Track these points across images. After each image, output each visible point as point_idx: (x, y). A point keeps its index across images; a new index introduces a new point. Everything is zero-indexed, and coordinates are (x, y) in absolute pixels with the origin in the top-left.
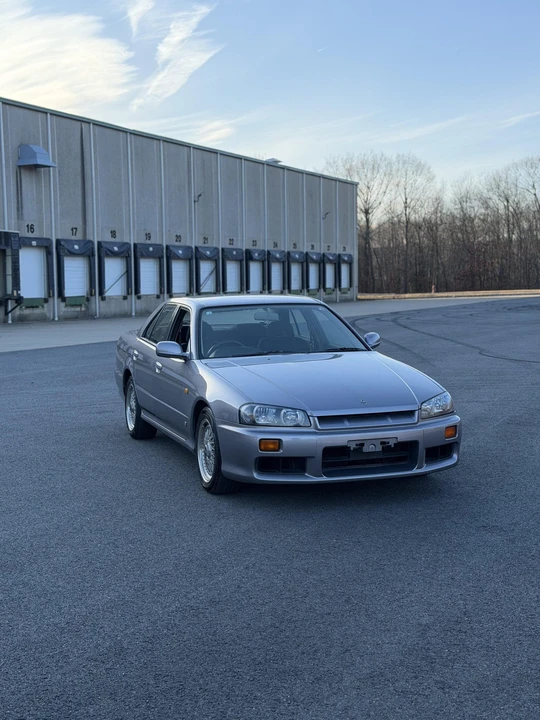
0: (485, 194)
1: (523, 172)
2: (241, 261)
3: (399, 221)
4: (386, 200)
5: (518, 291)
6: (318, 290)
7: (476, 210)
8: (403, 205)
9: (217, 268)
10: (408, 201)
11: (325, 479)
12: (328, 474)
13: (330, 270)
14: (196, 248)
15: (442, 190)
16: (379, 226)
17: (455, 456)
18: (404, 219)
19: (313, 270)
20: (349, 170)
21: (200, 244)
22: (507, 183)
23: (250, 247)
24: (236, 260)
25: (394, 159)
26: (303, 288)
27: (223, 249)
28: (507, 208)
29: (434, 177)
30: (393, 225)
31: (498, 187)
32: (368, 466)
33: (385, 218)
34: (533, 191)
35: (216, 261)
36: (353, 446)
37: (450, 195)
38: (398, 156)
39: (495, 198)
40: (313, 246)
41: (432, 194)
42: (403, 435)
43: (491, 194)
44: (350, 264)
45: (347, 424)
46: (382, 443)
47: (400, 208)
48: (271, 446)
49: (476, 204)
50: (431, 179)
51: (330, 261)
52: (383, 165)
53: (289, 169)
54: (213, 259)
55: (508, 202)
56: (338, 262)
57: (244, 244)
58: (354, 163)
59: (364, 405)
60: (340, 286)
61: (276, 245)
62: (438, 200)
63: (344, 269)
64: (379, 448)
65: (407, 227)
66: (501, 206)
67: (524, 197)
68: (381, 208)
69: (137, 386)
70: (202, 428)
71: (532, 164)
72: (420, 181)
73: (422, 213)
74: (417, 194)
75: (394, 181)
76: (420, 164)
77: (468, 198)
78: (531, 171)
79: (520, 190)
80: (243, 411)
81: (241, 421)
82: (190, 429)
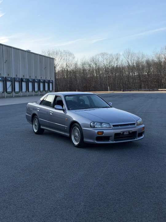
0: (90, 63)
1: (101, 57)
2: (20, 82)
3: (65, 70)
4: (61, 64)
5: (100, 92)
6: (43, 91)
7: (87, 67)
8: (66, 65)
9: (12, 84)
10: (67, 64)
11: (115, 142)
13: (46, 85)
14: (5, 77)
15: (77, 61)
16: (58, 72)
18: (66, 69)
19: (41, 85)
20: (49, 54)
21: (7, 76)
22: (96, 60)
23: (22, 77)
24: (18, 81)
25: (63, 51)
26: (38, 90)
27: (14, 78)
28: (96, 67)
30: (63, 71)
31: (93, 61)
32: (124, 138)
33: (60, 69)
34: (103, 62)
35: (12, 82)
36: (122, 133)
37: (80, 63)
38: (64, 51)
39: (93, 64)
40: (41, 77)
41: (74, 62)
42: (133, 130)
43: (91, 63)
44: (52, 83)
45: (120, 127)
46: (129, 132)
48: (100, 133)
49: (87, 66)
50: (74, 58)
51: (47, 82)
52: (59, 53)
53: (34, 53)
54: (11, 81)
55: (96, 65)
56: (49, 82)
57: (20, 77)
58: (50, 52)
59: (123, 122)
60: (49, 90)
61: (30, 77)
62: (76, 64)
63: (51, 84)
64: (128, 133)
65: (67, 72)
66: (94, 66)
67: (101, 64)
68: (59, 66)
69: (40, 119)
70: (74, 130)
71: (103, 54)
72: (71, 58)
73: (71, 68)
74: (70, 62)
75: (63, 58)
76: (70, 53)
77: (85, 64)
78: (103, 56)
79: (100, 62)
80: (92, 124)
81: (91, 127)
82: (68, 130)
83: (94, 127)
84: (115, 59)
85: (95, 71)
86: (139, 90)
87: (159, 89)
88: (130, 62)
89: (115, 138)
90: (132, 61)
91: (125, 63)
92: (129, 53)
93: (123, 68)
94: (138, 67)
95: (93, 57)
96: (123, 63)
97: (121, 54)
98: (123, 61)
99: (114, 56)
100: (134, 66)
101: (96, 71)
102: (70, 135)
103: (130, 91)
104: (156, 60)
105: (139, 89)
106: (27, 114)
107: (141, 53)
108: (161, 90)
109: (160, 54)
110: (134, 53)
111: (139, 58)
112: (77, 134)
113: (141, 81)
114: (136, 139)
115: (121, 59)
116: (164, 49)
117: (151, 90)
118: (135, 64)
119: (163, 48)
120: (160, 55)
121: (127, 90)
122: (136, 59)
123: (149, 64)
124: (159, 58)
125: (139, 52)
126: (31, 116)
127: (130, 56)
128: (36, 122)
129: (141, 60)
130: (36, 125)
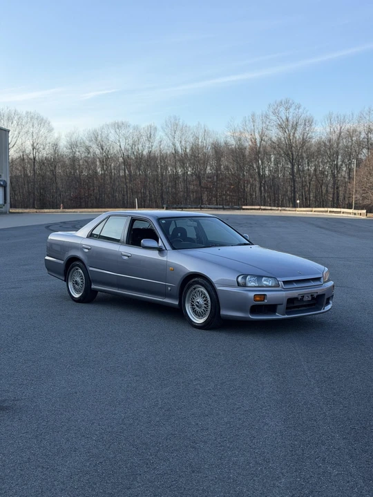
0: (87, 143)
1: (113, 131)
3: (28, 158)
4: (19, 142)
7: (80, 153)
8: (33, 146)
10: (35, 145)
11: (286, 316)
12: (288, 314)
15: (58, 139)
16: (12, 161)
17: (331, 302)
18: (31, 157)
22: (102, 137)
25: (24, 113)
28: (101, 153)
29: (53, 129)
30: (23, 160)
31: (96, 140)
33: (16, 156)
34: (118, 144)
36: (300, 297)
38: (27, 113)
39: (94, 146)
41: (51, 140)
42: (318, 290)
43: (91, 143)
44: (5, 187)
45: (296, 285)
46: (312, 295)
47: (29, 148)
48: (258, 299)
50: (50, 130)
52: (16, 118)
55: (103, 149)
59: (300, 274)
62: (56, 145)
65: (34, 163)
66: (98, 151)
67: (113, 147)
68: (14, 149)
69: (91, 269)
70: (192, 291)
71: (118, 126)
72: (43, 131)
73: (45, 153)
74: (40, 140)
75: (25, 130)
76: (42, 119)
77: (77, 146)
78: (117, 130)
79: (110, 142)
80: (240, 279)
81: (239, 285)
82: (176, 292)
83: (245, 285)
84: (144, 138)
85: (98, 163)
87: (244, 207)
88: (178, 145)
89: (287, 308)
90: (182, 144)
91: (166, 147)
92: (175, 126)
93: (163, 158)
94: (195, 157)
95: (95, 131)
96: (162, 146)
97: (159, 127)
98: (163, 142)
99: (142, 131)
100: (186, 155)
101: (102, 162)
102: (180, 302)
104: (233, 143)
106: (47, 258)
107: (203, 127)
109: (242, 130)
110: (186, 126)
111: (198, 138)
112: (200, 300)
113: (202, 187)
114: (322, 311)
115: (158, 138)
116: (249, 120)
117: (227, 207)
118: (188, 150)
119: (247, 118)
120: (241, 133)
121: (175, 206)
122: (191, 140)
123: (218, 151)
124: (240, 140)
125: (199, 124)
126: (62, 262)
127: (178, 133)
128: (78, 275)
129: (202, 142)
130: (77, 283)
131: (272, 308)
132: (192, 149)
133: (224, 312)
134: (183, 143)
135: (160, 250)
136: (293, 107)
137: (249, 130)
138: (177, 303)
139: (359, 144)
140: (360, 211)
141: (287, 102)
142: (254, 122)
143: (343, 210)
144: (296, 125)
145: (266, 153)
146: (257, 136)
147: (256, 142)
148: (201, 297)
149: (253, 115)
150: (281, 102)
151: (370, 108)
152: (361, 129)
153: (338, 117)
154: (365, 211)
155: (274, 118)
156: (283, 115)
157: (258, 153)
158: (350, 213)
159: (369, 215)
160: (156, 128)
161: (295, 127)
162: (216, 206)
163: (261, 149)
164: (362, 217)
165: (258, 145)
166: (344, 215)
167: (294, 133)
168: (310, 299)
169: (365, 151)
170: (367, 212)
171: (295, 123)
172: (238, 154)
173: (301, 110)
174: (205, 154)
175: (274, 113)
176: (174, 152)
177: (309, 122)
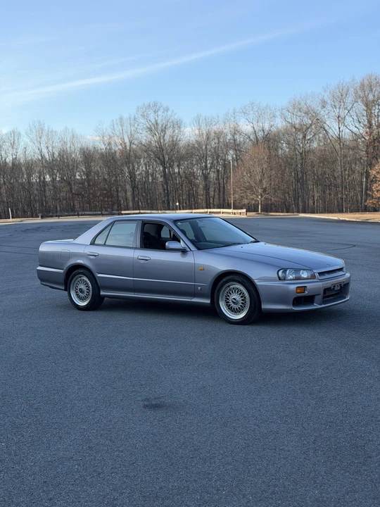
12: (324, 303)
36: (332, 287)
46: (340, 285)
59: (329, 265)
69: (99, 275)
80: (280, 273)
81: (280, 279)
82: (208, 291)
83: (285, 279)
84: (8, 144)
86: (78, 215)
87: (123, 212)
88: (45, 151)
89: (324, 297)
90: (49, 150)
91: (32, 154)
92: (40, 132)
93: (30, 166)
94: (61, 164)
96: (27, 153)
97: (23, 133)
98: (29, 148)
99: (4, 137)
100: (54, 160)
103: (59, 216)
104: (102, 147)
105: (80, 213)
107: (70, 130)
108: (134, 214)
109: (112, 135)
110: (52, 131)
111: (66, 143)
112: (236, 297)
113: (73, 194)
115: (22, 144)
116: (117, 124)
117: (106, 213)
118: (56, 156)
119: (115, 122)
120: (111, 137)
122: (59, 145)
123: (88, 156)
124: (109, 144)
125: (66, 128)
126: (62, 271)
127: (44, 138)
128: (83, 284)
129: (70, 147)
130: (81, 291)
131: (309, 299)
132: (59, 154)
133: (265, 306)
134: (50, 148)
135: (184, 251)
136: (162, 110)
137: (118, 134)
138: (209, 302)
139: (227, 146)
140: (239, 211)
141: (155, 105)
142: (122, 126)
143: (222, 210)
144: (165, 127)
145: (137, 157)
146: (127, 141)
147: (126, 146)
148: (237, 294)
149: (121, 119)
150: (149, 105)
151: (234, 110)
152: (227, 130)
153: (205, 119)
154: (244, 210)
155: (143, 121)
156: (152, 117)
157: (129, 157)
158: (229, 213)
159: (249, 214)
160: (19, 134)
161: (164, 131)
162: (94, 213)
163: (132, 153)
164: (242, 216)
165: (128, 148)
166: (224, 215)
167: (164, 136)
168: (339, 288)
169: (231, 152)
170: (247, 212)
171: (164, 126)
172: (109, 158)
173: (169, 113)
174: (73, 160)
175: (143, 116)
176: (40, 157)
177: (178, 125)
